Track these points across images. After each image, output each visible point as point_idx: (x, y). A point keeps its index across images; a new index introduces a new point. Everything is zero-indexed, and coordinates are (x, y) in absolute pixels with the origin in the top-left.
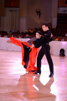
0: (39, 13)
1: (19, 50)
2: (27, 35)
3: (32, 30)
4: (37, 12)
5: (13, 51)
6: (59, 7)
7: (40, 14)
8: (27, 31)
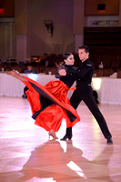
0: (50, 27)
1: (15, 95)
2: (30, 68)
3: (38, 57)
4: (47, 26)
5: (4, 96)
6: (86, 15)
7: (52, 30)
8: (29, 60)
